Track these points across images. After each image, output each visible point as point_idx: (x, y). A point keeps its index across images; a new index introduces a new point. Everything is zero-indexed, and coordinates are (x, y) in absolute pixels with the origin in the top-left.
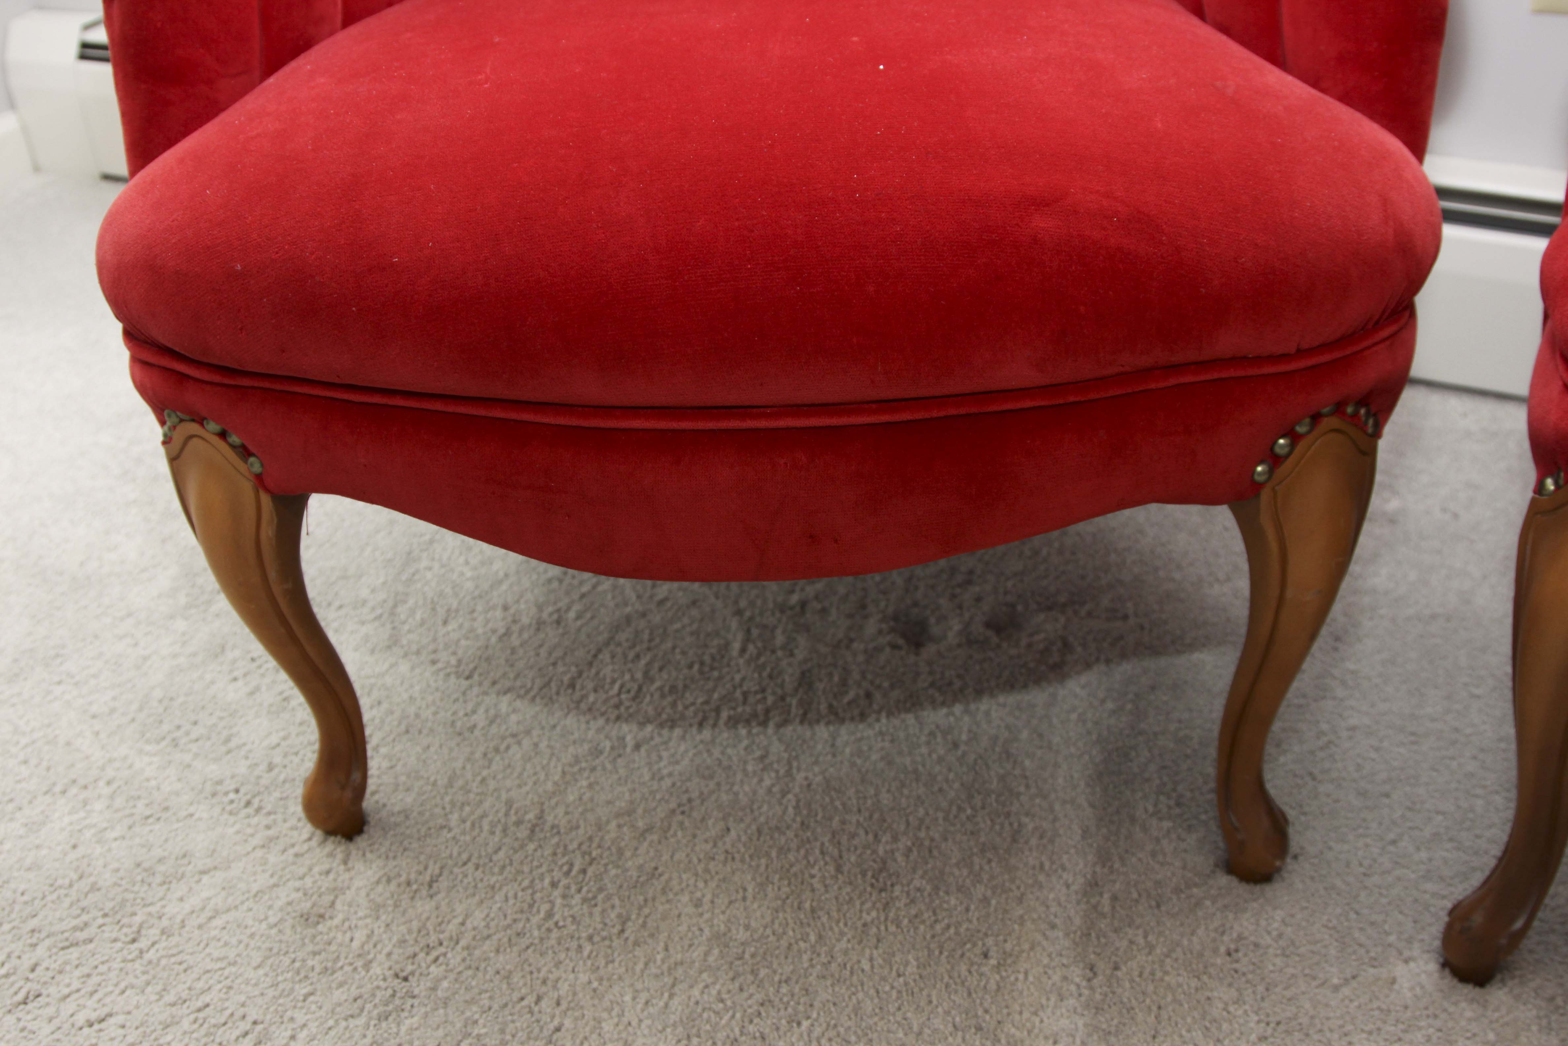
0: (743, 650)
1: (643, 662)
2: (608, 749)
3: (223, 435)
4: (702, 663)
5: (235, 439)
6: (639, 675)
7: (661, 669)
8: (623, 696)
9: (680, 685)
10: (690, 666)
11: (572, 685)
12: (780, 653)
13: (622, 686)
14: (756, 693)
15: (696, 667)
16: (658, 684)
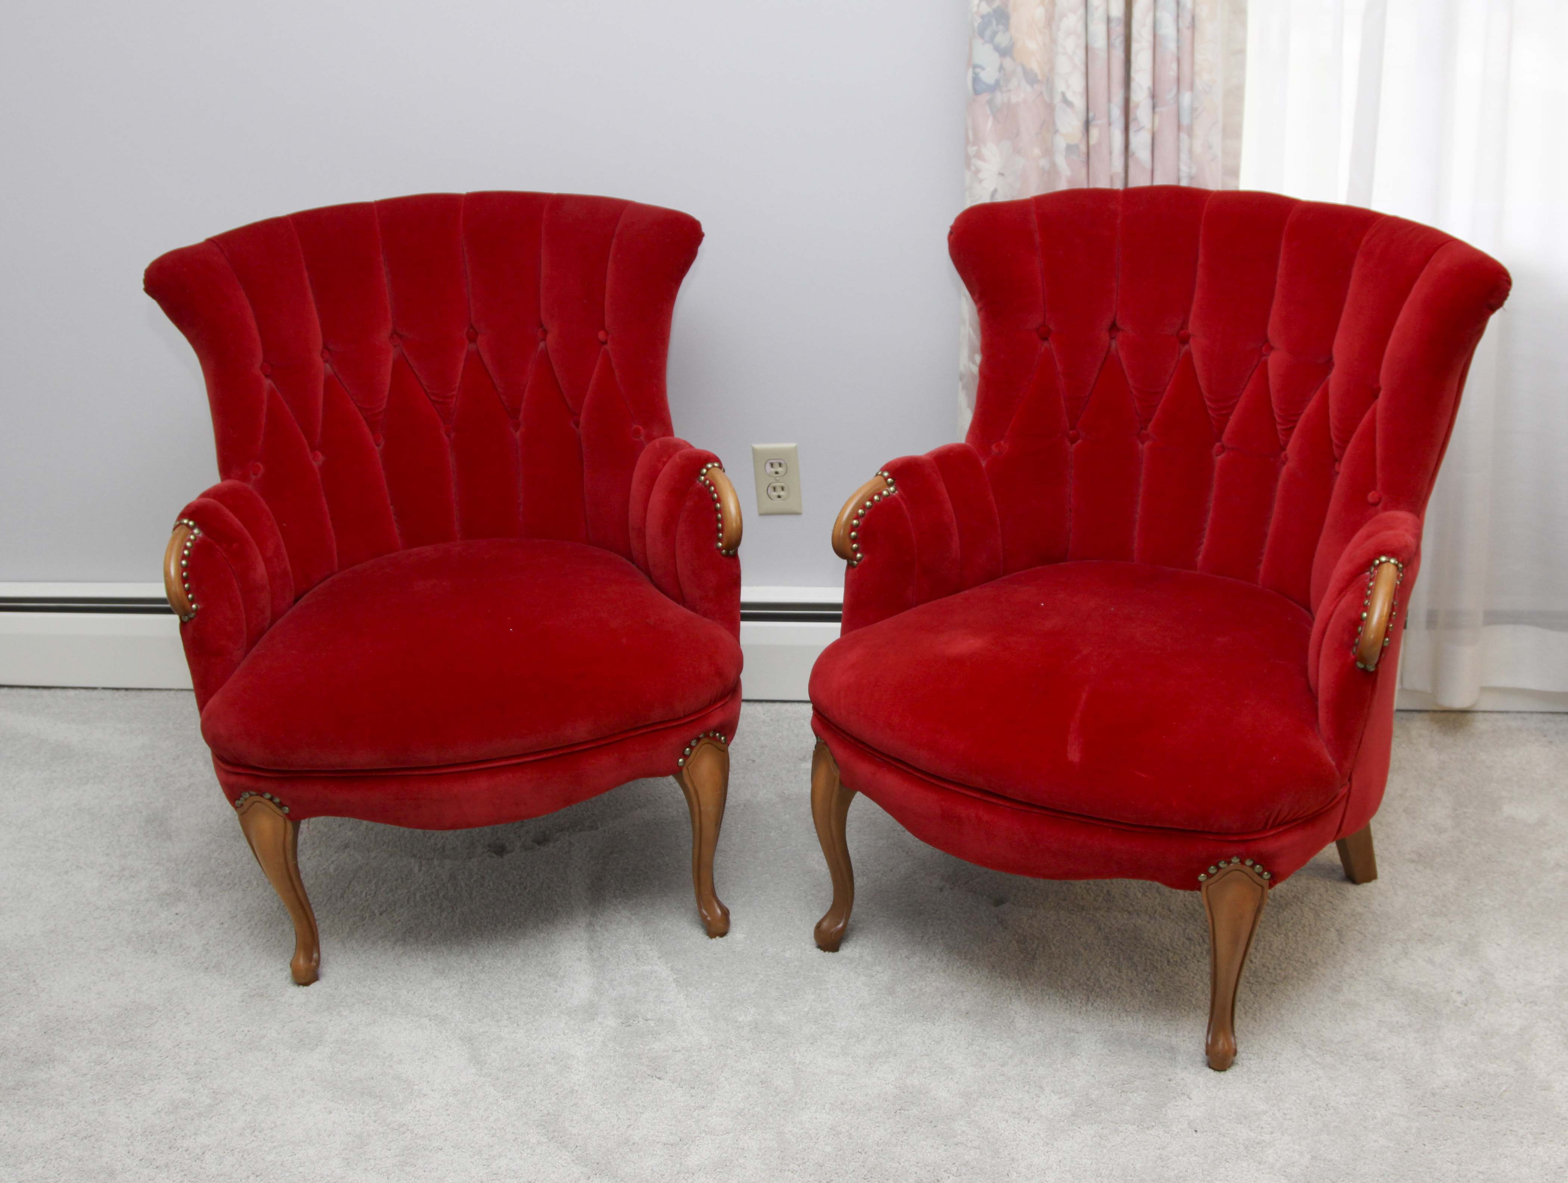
0: (420, 870)
1: (373, 882)
2: (368, 917)
3: (271, 799)
4: (402, 878)
5: (277, 800)
6: (373, 887)
7: (383, 884)
8: (368, 897)
9: (394, 888)
10: (397, 880)
11: (342, 896)
12: (437, 868)
13: (366, 894)
14: (430, 885)
15: (400, 880)
16: (383, 889)
